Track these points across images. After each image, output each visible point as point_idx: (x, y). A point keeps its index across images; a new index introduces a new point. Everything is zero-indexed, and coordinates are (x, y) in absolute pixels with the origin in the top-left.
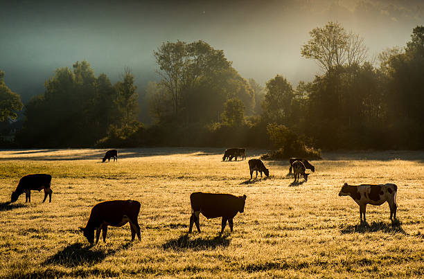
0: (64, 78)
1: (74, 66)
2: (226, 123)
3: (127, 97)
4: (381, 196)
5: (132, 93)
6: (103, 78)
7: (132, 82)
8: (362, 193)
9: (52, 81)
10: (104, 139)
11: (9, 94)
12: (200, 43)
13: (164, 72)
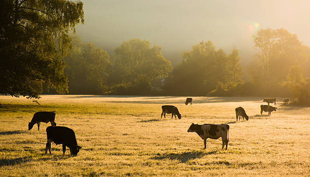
0: (196, 51)
1: (201, 43)
2: (290, 82)
3: (234, 64)
4: (217, 133)
5: (237, 61)
6: (221, 52)
7: (237, 54)
8: (204, 130)
9: (186, 52)
10: (214, 91)
11: (163, 61)
12: (282, 29)
13: (258, 48)
